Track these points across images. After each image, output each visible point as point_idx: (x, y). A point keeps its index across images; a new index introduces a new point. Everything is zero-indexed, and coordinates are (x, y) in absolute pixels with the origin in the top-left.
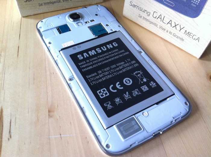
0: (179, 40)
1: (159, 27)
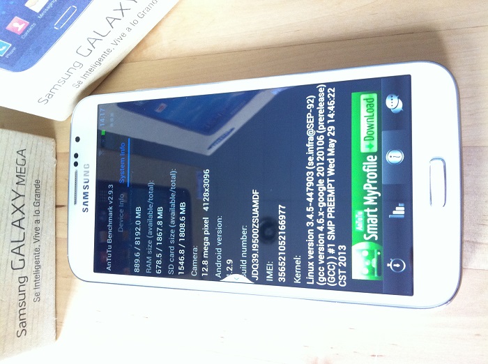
1: (114, 46)
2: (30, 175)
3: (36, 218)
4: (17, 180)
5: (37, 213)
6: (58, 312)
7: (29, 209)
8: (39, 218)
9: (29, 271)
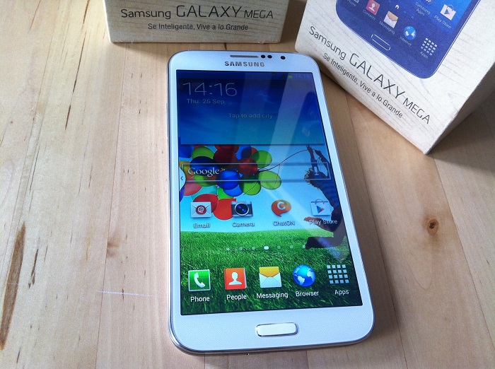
0: (393, 114)
1: (359, 83)
2: (252, 21)
3: (217, 26)
4: (249, 11)
5: (221, 27)
6: (138, 45)
7: (225, 21)
8: (217, 29)
9: (175, 20)
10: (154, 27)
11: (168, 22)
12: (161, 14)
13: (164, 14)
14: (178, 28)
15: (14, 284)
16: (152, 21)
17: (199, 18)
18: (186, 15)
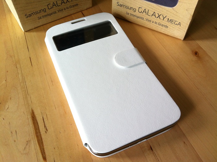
0: (164, 28)
1: (145, 20)
9: (48, 11)
10: (41, 18)
11: (46, 14)
12: (42, 11)
13: (43, 10)
14: (50, 15)
15: (39, 134)
16: (39, 15)
17: (58, 7)
18: (52, 7)
